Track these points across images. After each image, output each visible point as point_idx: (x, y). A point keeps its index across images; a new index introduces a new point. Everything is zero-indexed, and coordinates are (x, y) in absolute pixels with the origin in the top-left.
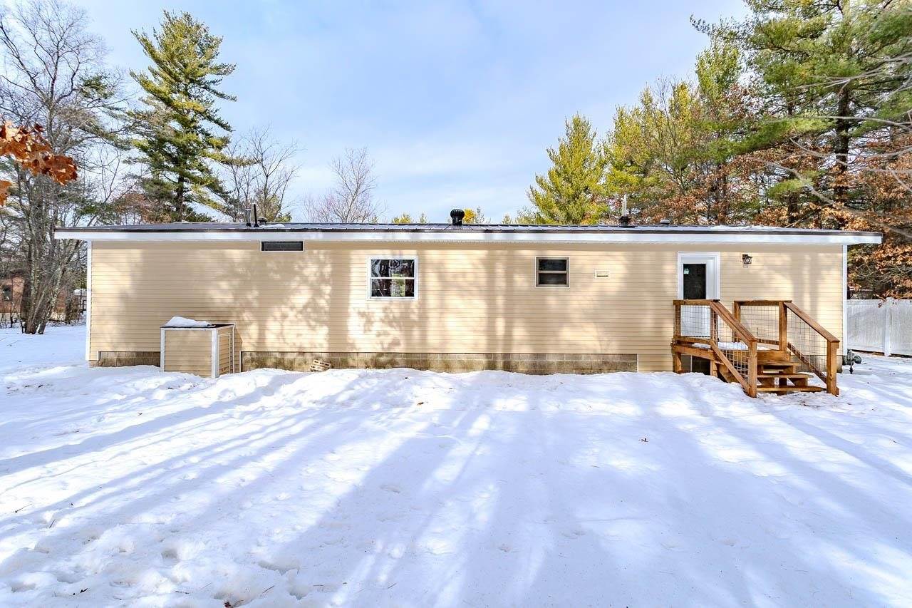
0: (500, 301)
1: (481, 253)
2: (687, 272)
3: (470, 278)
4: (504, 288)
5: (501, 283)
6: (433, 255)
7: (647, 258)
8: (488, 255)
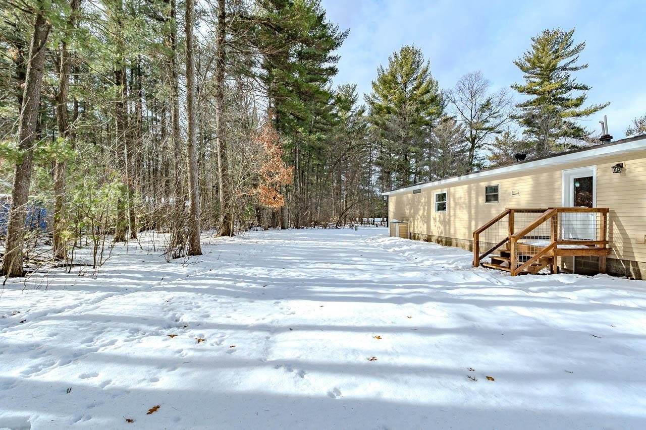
0: (473, 212)
1: (466, 187)
2: (578, 185)
3: (463, 200)
4: (475, 205)
5: (474, 202)
6: (452, 189)
7: (544, 177)
8: (468, 187)
